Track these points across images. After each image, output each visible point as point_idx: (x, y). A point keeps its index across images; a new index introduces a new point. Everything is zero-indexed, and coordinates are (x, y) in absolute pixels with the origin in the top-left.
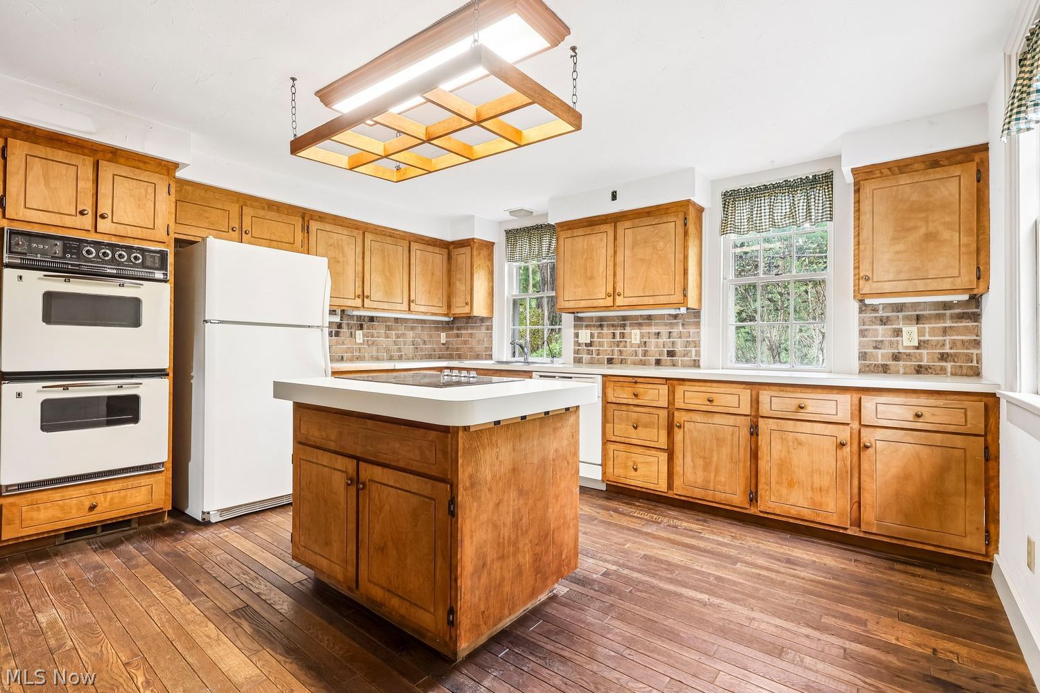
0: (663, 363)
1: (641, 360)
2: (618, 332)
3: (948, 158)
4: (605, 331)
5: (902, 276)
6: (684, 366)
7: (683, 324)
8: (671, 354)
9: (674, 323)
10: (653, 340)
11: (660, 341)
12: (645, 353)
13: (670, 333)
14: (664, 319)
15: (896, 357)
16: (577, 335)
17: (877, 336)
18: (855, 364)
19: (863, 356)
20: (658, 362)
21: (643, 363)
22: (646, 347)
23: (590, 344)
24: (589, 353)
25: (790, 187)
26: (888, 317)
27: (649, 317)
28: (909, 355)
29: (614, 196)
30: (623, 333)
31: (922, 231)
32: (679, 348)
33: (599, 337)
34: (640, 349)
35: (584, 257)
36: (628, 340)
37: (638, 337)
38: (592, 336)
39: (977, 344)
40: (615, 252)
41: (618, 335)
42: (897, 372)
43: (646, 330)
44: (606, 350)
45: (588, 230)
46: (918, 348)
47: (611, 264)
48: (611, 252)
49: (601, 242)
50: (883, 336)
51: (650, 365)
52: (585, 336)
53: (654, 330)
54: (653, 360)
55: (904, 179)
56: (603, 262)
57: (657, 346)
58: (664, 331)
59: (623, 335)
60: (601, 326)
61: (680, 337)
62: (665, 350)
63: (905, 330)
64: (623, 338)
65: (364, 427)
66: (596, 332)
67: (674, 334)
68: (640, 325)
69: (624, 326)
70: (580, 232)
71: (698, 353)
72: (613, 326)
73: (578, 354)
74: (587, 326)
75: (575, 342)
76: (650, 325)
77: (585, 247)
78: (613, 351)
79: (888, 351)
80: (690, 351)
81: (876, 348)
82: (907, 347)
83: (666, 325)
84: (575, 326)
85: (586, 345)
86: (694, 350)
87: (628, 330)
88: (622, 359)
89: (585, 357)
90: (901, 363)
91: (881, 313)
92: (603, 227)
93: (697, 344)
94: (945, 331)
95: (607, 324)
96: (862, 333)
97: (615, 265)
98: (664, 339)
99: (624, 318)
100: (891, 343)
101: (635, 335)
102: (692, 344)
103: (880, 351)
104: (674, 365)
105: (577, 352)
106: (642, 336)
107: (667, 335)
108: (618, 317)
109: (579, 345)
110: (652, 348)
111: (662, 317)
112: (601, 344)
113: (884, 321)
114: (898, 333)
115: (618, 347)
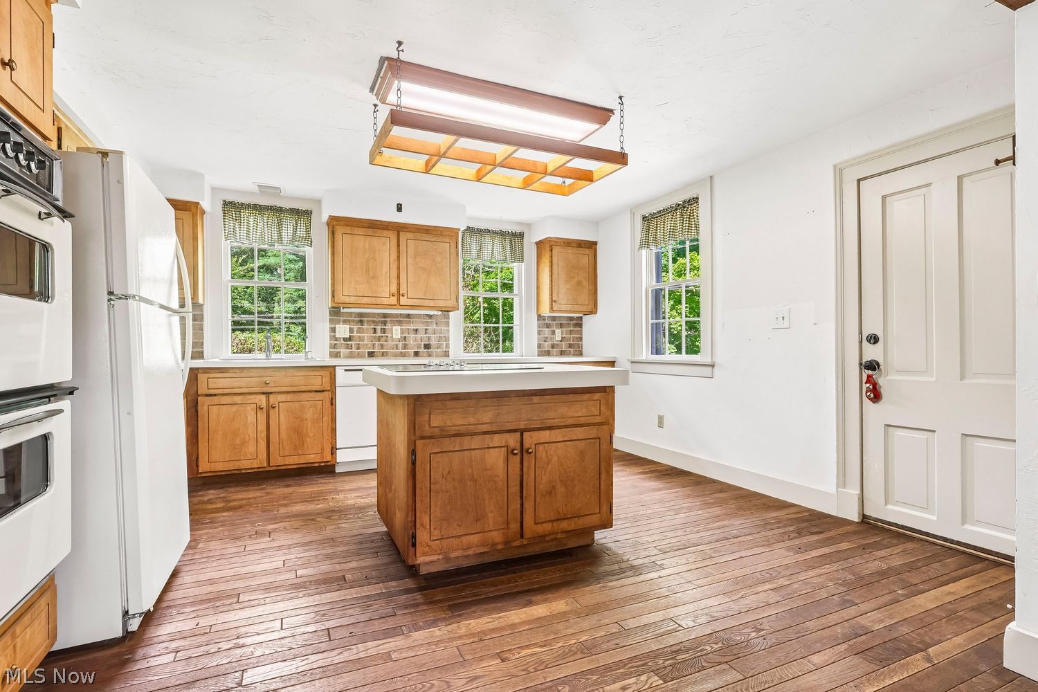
0: (421, 354)
1: (401, 353)
2: (379, 328)
3: (585, 244)
4: (365, 326)
5: (570, 302)
6: (437, 356)
7: (436, 323)
8: (427, 347)
9: (429, 322)
10: (412, 335)
11: (419, 336)
12: (405, 347)
13: (426, 329)
14: (421, 318)
15: (553, 346)
16: (333, 330)
17: (545, 334)
18: (536, 350)
19: (539, 346)
20: (416, 354)
21: (403, 355)
22: (405, 341)
23: (350, 339)
24: (347, 347)
25: (502, 234)
26: (550, 324)
27: (408, 316)
28: (557, 345)
29: (399, 208)
30: (384, 329)
31: (576, 279)
32: (433, 343)
33: (358, 332)
34: (401, 343)
35: (366, 256)
36: (389, 335)
37: (399, 332)
38: (351, 331)
39: (581, 339)
40: (398, 257)
41: (379, 331)
42: (553, 355)
43: (405, 327)
44: (367, 345)
45: (370, 231)
46: (561, 341)
47: (394, 267)
48: (394, 256)
49: (384, 246)
50: (548, 334)
51: (409, 356)
52: (343, 331)
53: (412, 327)
54: (411, 352)
55: (570, 250)
56: (386, 265)
57: (416, 341)
58: (421, 327)
59: (384, 331)
60: (361, 322)
61: (434, 333)
62: (423, 343)
63: (556, 331)
64: (384, 333)
65: (529, 403)
66: (355, 327)
67: (430, 331)
68: (400, 323)
69: (385, 323)
70: (361, 231)
71: (447, 346)
72: (374, 322)
73: (334, 348)
74: (345, 322)
75: (331, 336)
76: (409, 322)
77: (367, 246)
78: (374, 345)
79: (549, 343)
80: (442, 344)
81: (545, 341)
82: (557, 341)
83: (423, 323)
84: (331, 321)
85: (344, 339)
86: (444, 343)
87: (388, 327)
88: (383, 353)
89: (343, 351)
90: (555, 349)
91: (547, 322)
92: (386, 233)
93: (447, 339)
94: (571, 332)
95: (367, 321)
96: (539, 333)
97: (399, 268)
98: (421, 335)
99: (385, 316)
100: (551, 338)
101: (396, 331)
102: (444, 339)
103: (546, 343)
104: (430, 356)
105: (334, 346)
106: (402, 332)
107: (424, 331)
108: (378, 314)
109: (336, 339)
110: (411, 342)
111: (419, 316)
112: (361, 339)
113: (548, 326)
114: (553, 333)
115: (379, 341)
